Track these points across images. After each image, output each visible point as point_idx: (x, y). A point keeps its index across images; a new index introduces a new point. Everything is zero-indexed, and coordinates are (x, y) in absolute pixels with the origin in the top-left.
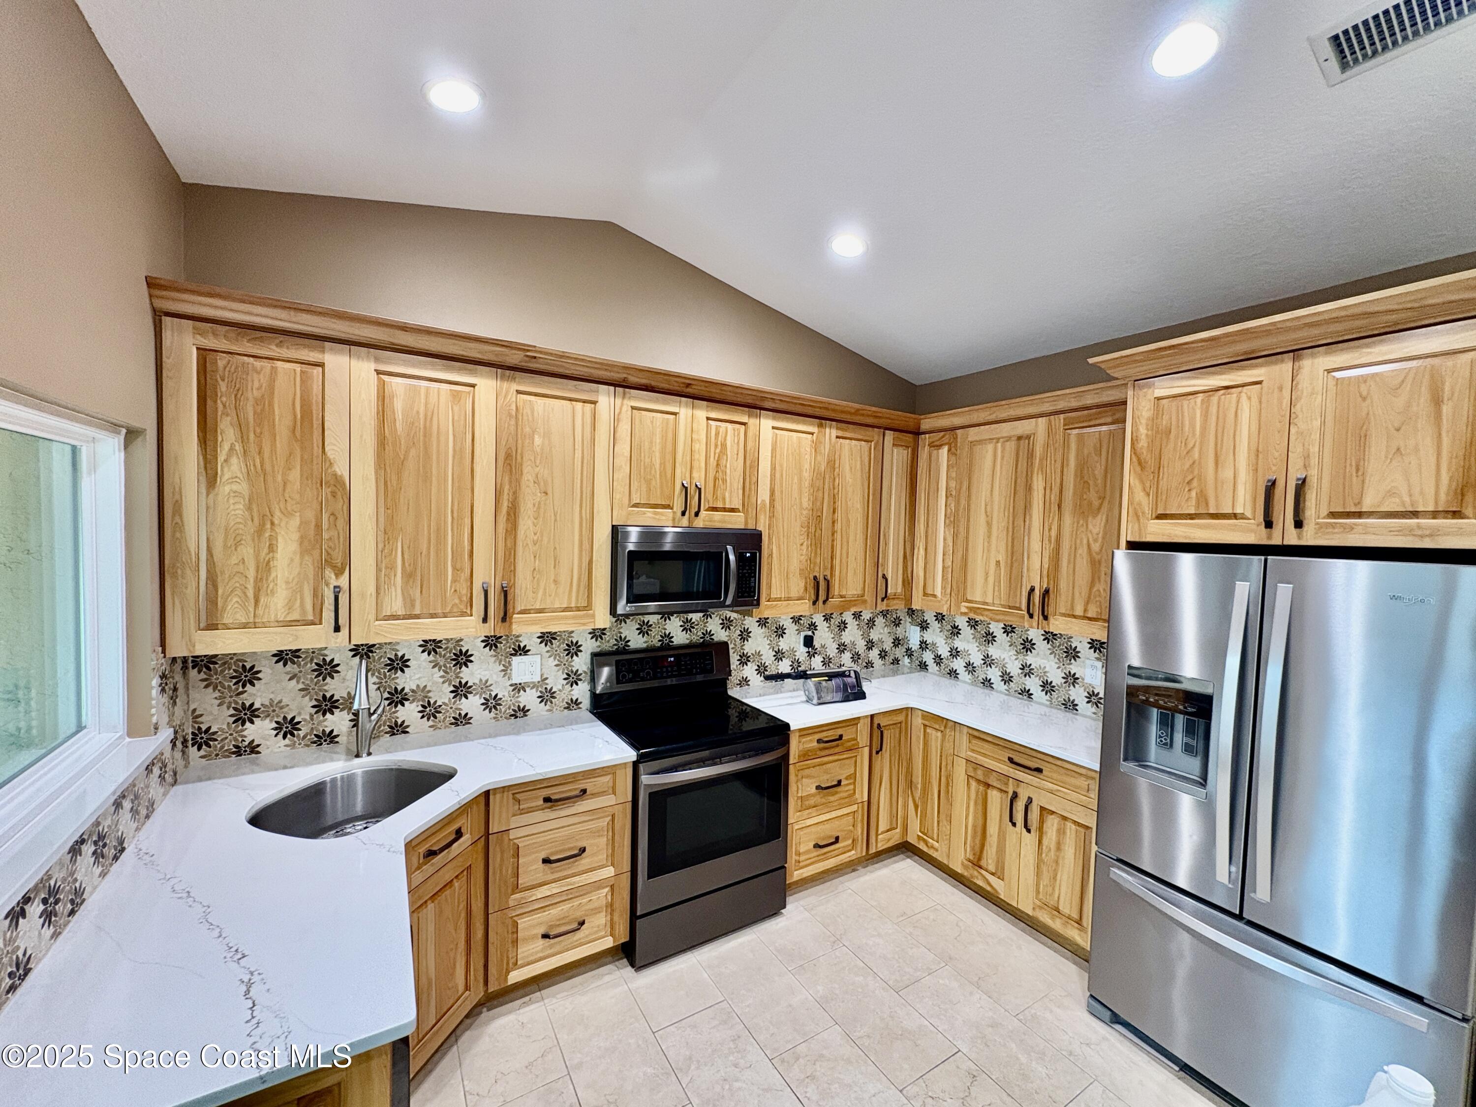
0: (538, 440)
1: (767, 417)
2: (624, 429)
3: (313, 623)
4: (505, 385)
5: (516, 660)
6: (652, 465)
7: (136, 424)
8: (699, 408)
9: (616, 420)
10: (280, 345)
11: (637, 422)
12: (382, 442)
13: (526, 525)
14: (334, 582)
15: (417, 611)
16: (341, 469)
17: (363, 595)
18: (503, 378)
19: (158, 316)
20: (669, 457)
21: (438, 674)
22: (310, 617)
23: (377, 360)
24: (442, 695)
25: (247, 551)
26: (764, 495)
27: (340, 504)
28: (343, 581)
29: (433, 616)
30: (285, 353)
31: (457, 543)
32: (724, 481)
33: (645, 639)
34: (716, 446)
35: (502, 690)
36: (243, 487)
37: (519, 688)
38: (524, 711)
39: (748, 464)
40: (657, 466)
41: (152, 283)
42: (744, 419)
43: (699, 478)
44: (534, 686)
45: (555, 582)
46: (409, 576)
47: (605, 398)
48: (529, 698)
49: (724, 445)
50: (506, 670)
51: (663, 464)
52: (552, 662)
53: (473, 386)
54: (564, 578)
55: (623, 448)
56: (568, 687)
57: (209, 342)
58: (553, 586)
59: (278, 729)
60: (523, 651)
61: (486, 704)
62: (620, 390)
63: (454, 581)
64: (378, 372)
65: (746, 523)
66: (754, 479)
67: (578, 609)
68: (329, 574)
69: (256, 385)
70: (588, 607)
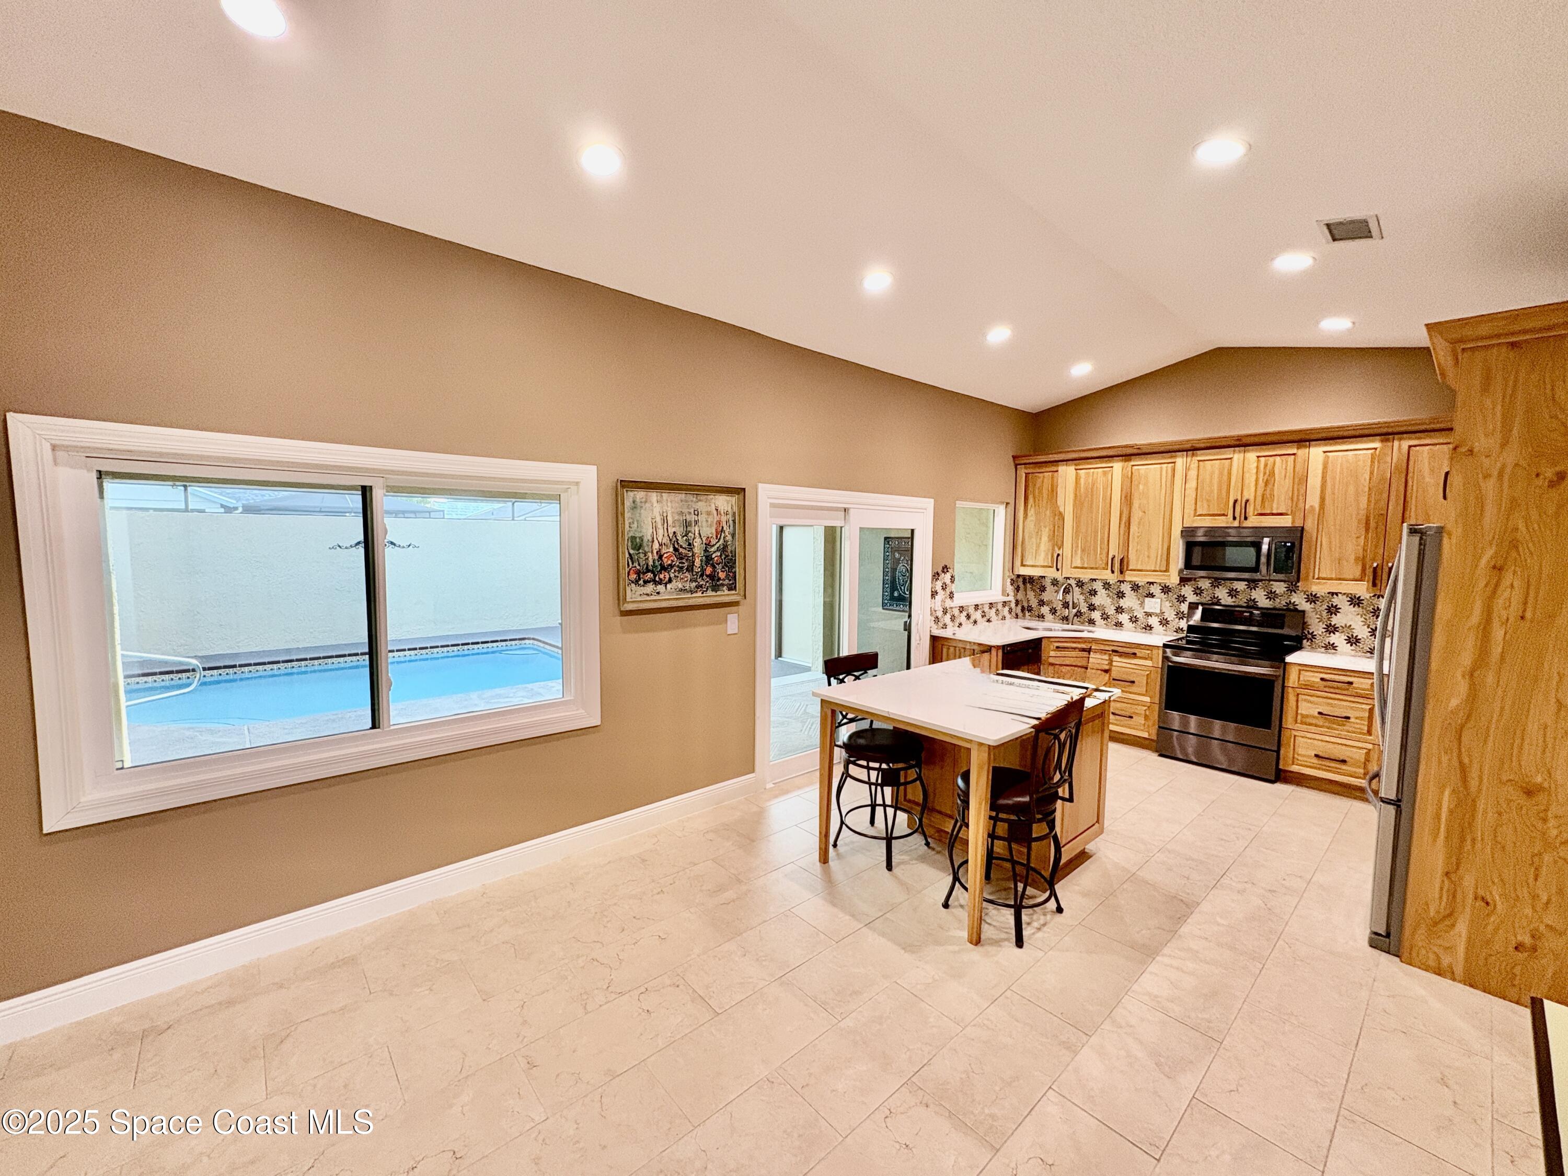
0: (1141, 487)
1: (1316, 446)
2: (1193, 473)
3: (1050, 567)
4: (1126, 463)
5: (1147, 599)
6: (1212, 491)
7: (1008, 501)
8: (1248, 451)
9: (1187, 469)
10: (1046, 467)
11: (1201, 467)
12: (1076, 495)
13: (1134, 528)
14: (1058, 552)
15: (1086, 565)
16: (1062, 509)
17: (1067, 557)
18: (1126, 461)
19: (1016, 466)
20: (1225, 487)
21: (1109, 600)
22: (1050, 565)
23: (1076, 465)
24: (1111, 611)
25: (1034, 540)
26: (1313, 500)
27: (1061, 523)
28: (1060, 552)
29: (1092, 568)
30: (1047, 469)
31: (1102, 538)
32: (1272, 495)
33: (1233, 600)
34: (1265, 474)
35: (1140, 615)
36: (1033, 518)
37: (1148, 614)
38: (1151, 628)
39: (1296, 480)
40: (1216, 492)
41: (1014, 457)
42: (1294, 451)
43: (1249, 494)
44: (1157, 615)
45: (1148, 557)
46: (1083, 551)
47: (1181, 461)
48: (1154, 621)
49: (1272, 473)
50: (1142, 604)
51: (1220, 490)
52: (1168, 604)
53: (1112, 467)
54: (1153, 555)
55: (1192, 484)
56: (1177, 620)
57: (1027, 471)
58: (1147, 559)
59: (1051, 611)
60: (1151, 595)
61: (1131, 619)
62: (1190, 453)
63: (1100, 554)
64: (1076, 469)
65: (1293, 522)
66: (1302, 491)
67: (1161, 571)
68: (1056, 549)
69: (1039, 481)
70: (1167, 570)
